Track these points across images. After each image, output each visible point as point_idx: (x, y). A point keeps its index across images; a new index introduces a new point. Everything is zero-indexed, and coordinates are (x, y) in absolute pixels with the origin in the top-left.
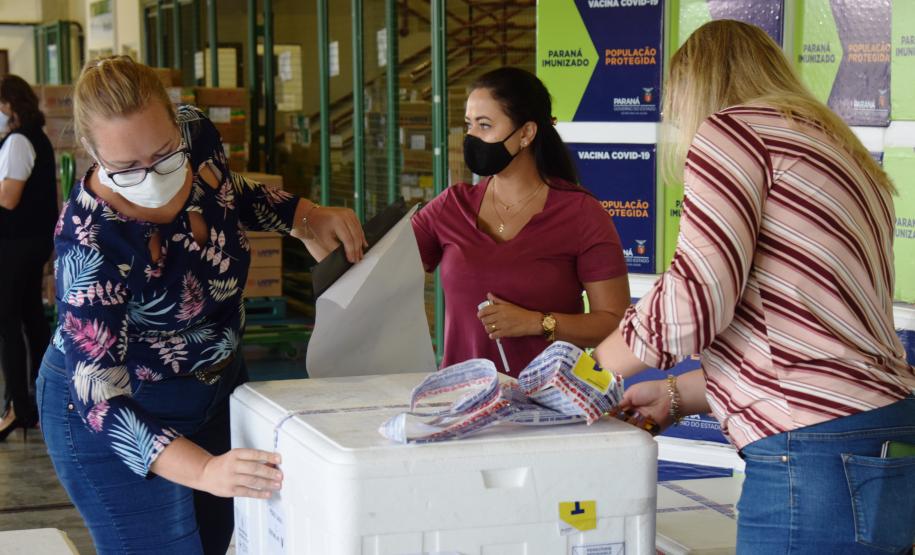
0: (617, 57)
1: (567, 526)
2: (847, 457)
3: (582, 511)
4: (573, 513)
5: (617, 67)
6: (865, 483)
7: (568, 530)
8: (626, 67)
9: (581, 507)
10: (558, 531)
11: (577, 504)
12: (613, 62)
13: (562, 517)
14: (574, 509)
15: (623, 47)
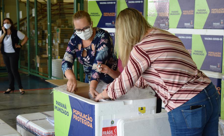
0: (106, 14)
1: (140, 112)
2: (182, 111)
3: (143, 109)
4: (141, 110)
5: (106, 16)
6: (188, 116)
7: (140, 113)
8: (108, 17)
9: (143, 108)
10: (138, 114)
11: (142, 108)
12: (105, 15)
13: (139, 111)
14: (141, 109)
15: (108, 12)
